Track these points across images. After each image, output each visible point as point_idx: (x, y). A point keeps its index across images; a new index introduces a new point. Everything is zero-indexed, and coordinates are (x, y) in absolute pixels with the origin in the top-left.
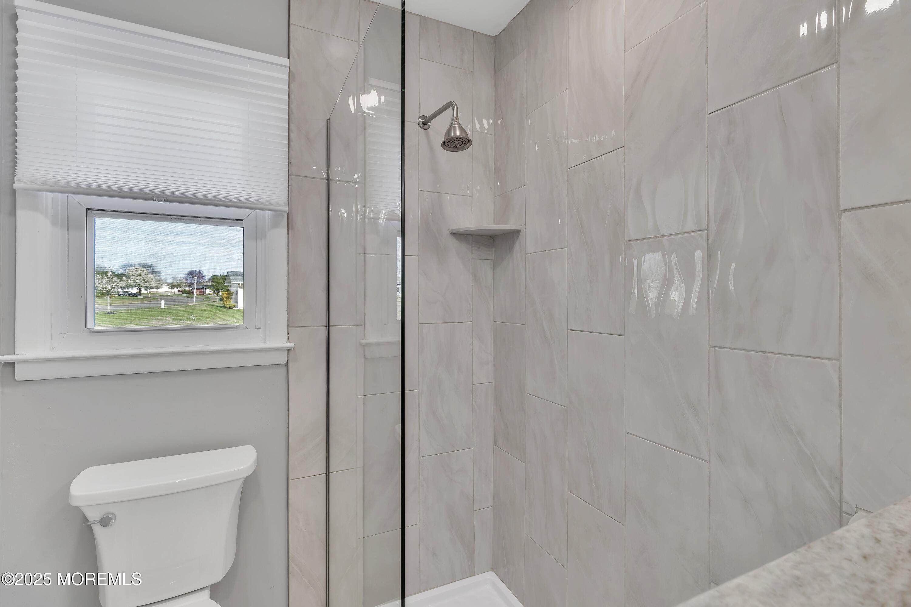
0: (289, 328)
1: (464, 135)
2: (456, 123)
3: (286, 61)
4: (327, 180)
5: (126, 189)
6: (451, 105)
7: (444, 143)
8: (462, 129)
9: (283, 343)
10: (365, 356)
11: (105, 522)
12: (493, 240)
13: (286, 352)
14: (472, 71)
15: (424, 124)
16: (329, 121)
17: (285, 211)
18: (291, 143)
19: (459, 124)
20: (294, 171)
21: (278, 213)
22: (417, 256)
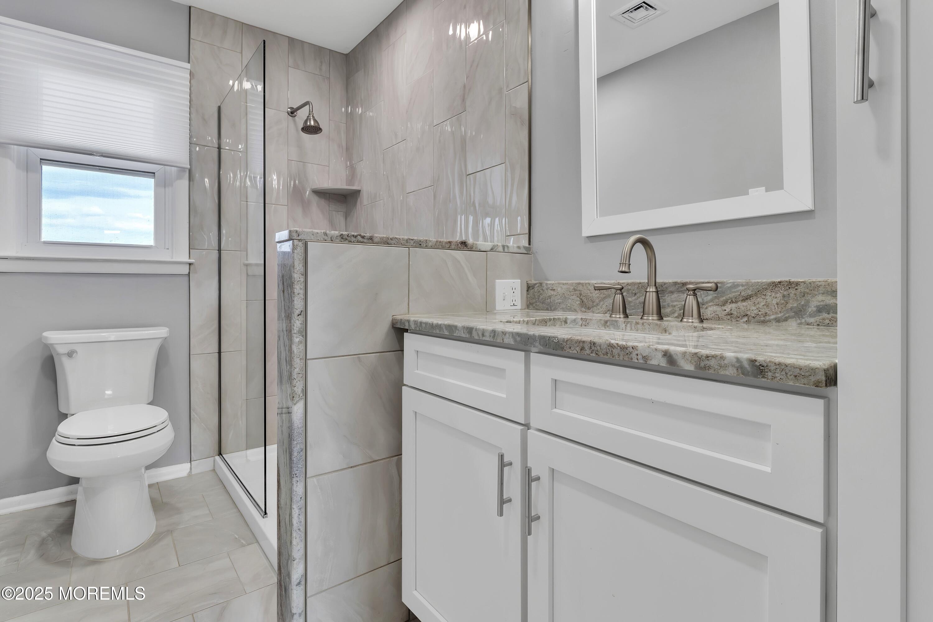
0: (191, 250)
1: (316, 124)
2: (311, 116)
3: (188, 66)
4: (218, 148)
5: (73, 146)
6: (308, 103)
7: (303, 128)
8: (315, 121)
9: (186, 259)
10: (247, 274)
11: (70, 355)
12: (346, 198)
13: (188, 266)
14: (329, 77)
15: (292, 113)
16: (219, 108)
17: (187, 168)
18: (192, 122)
19: (313, 117)
20: (193, 140)
21: (182, 169)
22: (287, 206)
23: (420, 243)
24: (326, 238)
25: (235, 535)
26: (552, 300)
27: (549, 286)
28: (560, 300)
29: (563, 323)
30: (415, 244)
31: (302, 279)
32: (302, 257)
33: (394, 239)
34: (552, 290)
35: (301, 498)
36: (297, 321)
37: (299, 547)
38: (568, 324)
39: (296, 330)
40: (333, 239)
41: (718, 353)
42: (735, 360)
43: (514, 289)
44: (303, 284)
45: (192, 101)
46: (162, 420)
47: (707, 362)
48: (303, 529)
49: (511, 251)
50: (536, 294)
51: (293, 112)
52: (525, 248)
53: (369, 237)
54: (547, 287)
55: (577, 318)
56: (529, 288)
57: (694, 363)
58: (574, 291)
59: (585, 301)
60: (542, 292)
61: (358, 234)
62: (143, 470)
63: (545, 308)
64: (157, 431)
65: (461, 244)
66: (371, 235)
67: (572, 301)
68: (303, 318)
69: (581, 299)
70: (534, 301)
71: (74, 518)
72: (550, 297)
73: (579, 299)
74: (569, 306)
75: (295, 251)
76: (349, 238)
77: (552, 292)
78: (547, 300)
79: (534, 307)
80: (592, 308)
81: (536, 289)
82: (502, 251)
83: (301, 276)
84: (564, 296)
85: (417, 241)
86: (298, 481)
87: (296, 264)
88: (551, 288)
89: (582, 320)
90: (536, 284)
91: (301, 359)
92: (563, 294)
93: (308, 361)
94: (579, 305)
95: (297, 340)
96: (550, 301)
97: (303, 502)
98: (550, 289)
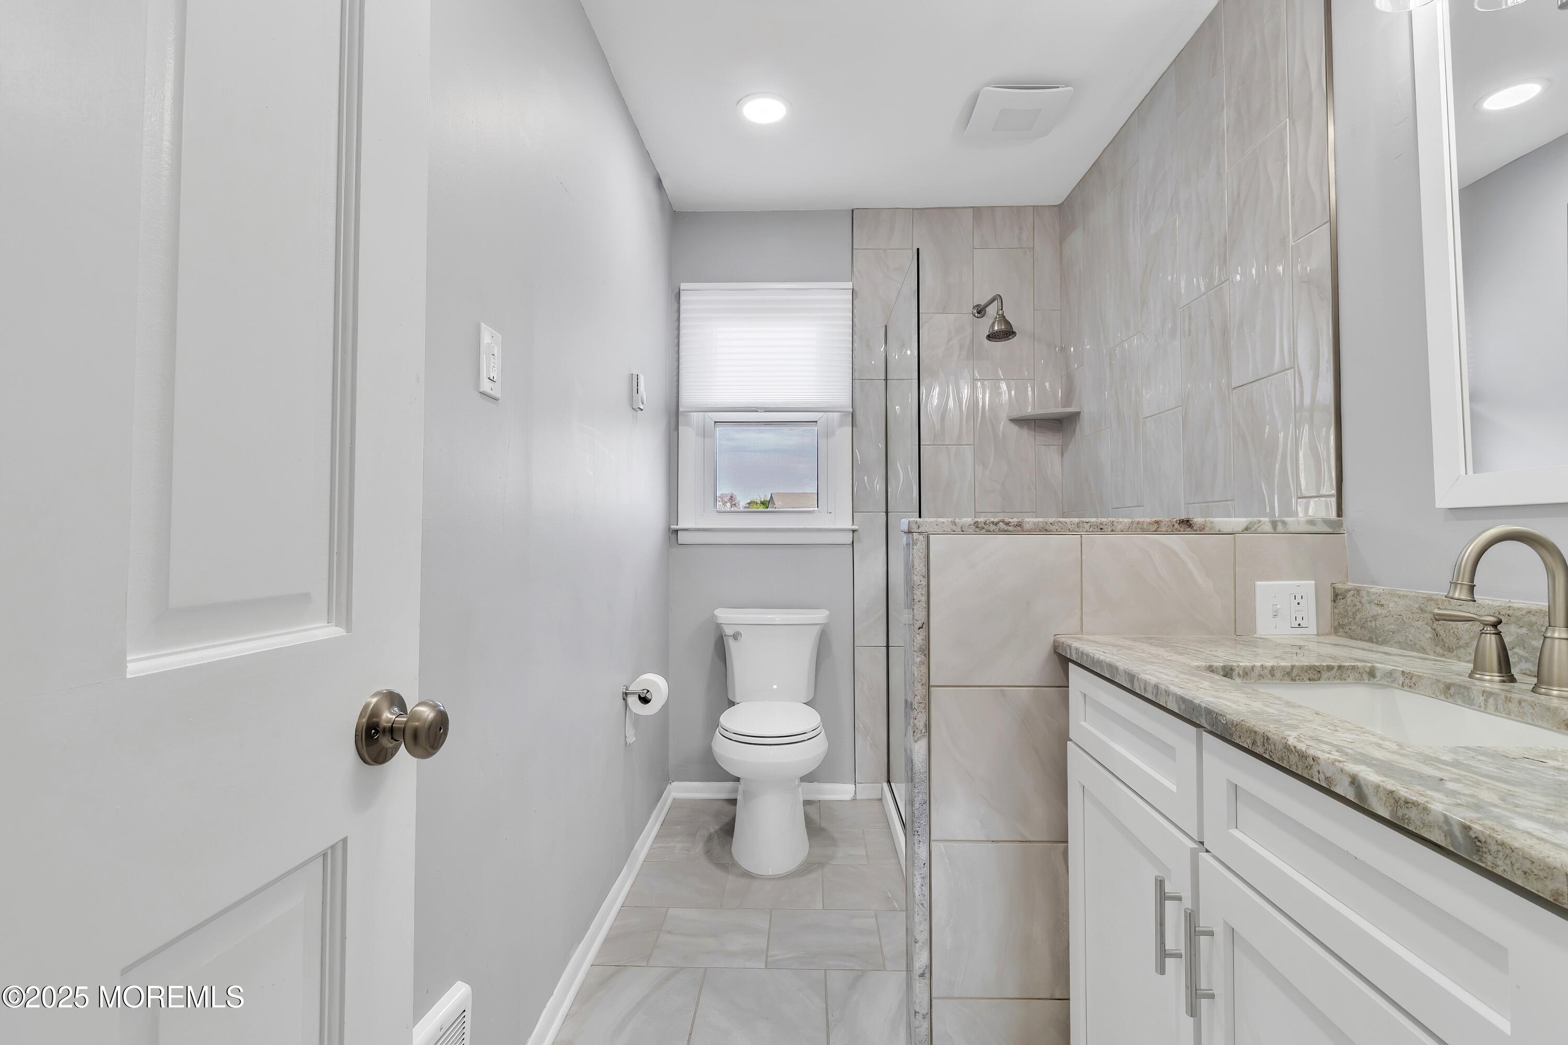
0: (854, 513)
1: (1008, 326)
2: (1000, 315)
3: (849, 285)
4: (885, 380)
6: (996, 297)
7: (989, 335)
8: (1007, 322)
9: (849, 526)
11: (736, 636)
12: (1061, 423)
13: (851, 533)
14: (1033, 247)
15: (979, 313)
16: (886, 327)
17: (850, 412)
19: (1004, 317)
20: (856, 375)
21: (845, 413)
22: (972, 445)
23: (1102, 527)
24: (954, 528)
25: (889, 893)
26: (1379, 625)
27: (1373, 597)
28: (1393, 626)
29: (1365, 676)
30: (1091, 529)
31: (924, 583)
32: (923, 554)
33: (1056, 524)
34: (1378, 605)
35: (924, 864)
36: (918, 635)
37: (922, 928)
38: (1378, 679)
39: (916, 646)
40: (963, 529)
41: (1421, 800)
42: (1442, 819)
43: (1298, 598)
44: (925, 589)
45: (856, 326)
46: (813, 726)
47: (1406, 811)
48: (927, 905)
49: (1291, 529)
50: (1349, 608)
51: (980, 311)
52: (1327, 522)
53: (1016, 524)
54: (1369, 599)
55: (1394, 669)
56: (1337, 596)
57: (1389, 808)
58: (1420, 612)
59: (1441, 634)
60: (1359, 606)
61: (999, 519)
62: (797, 782)
63: (1367, 638)
64: (808, 739)
65: (1179, 524)
66: (1019, 520)
67: (1418, 631)
68: (926, 632)
69: (1435, 630)
70: (1346, 621)
71: (735, 822)
72: (1375, 618)
73: (1430, 628)
74: (1411, 641)
75: (915, 547)
76: (986, 527)
77: (1379, 610)
78: (1369, 623)
79: (1346, 632)
80: (1456, 649)
81: (1349, 600)
82: (1272, 531)
83: (923, 579)
84: (1401, 620)
85: (1095, 524)
86: (920, 841)
87: (916, 563)
88: (1376, 602)
89: (1404, 676)
90: (1348, 591)
91: (923, 684)
92: (1400, 615)
93: (932, 688)
94: (1430, 640)
95: (918, 660)
96: (1376, 626)
97: (927, 869)
98: (1375, 604)
